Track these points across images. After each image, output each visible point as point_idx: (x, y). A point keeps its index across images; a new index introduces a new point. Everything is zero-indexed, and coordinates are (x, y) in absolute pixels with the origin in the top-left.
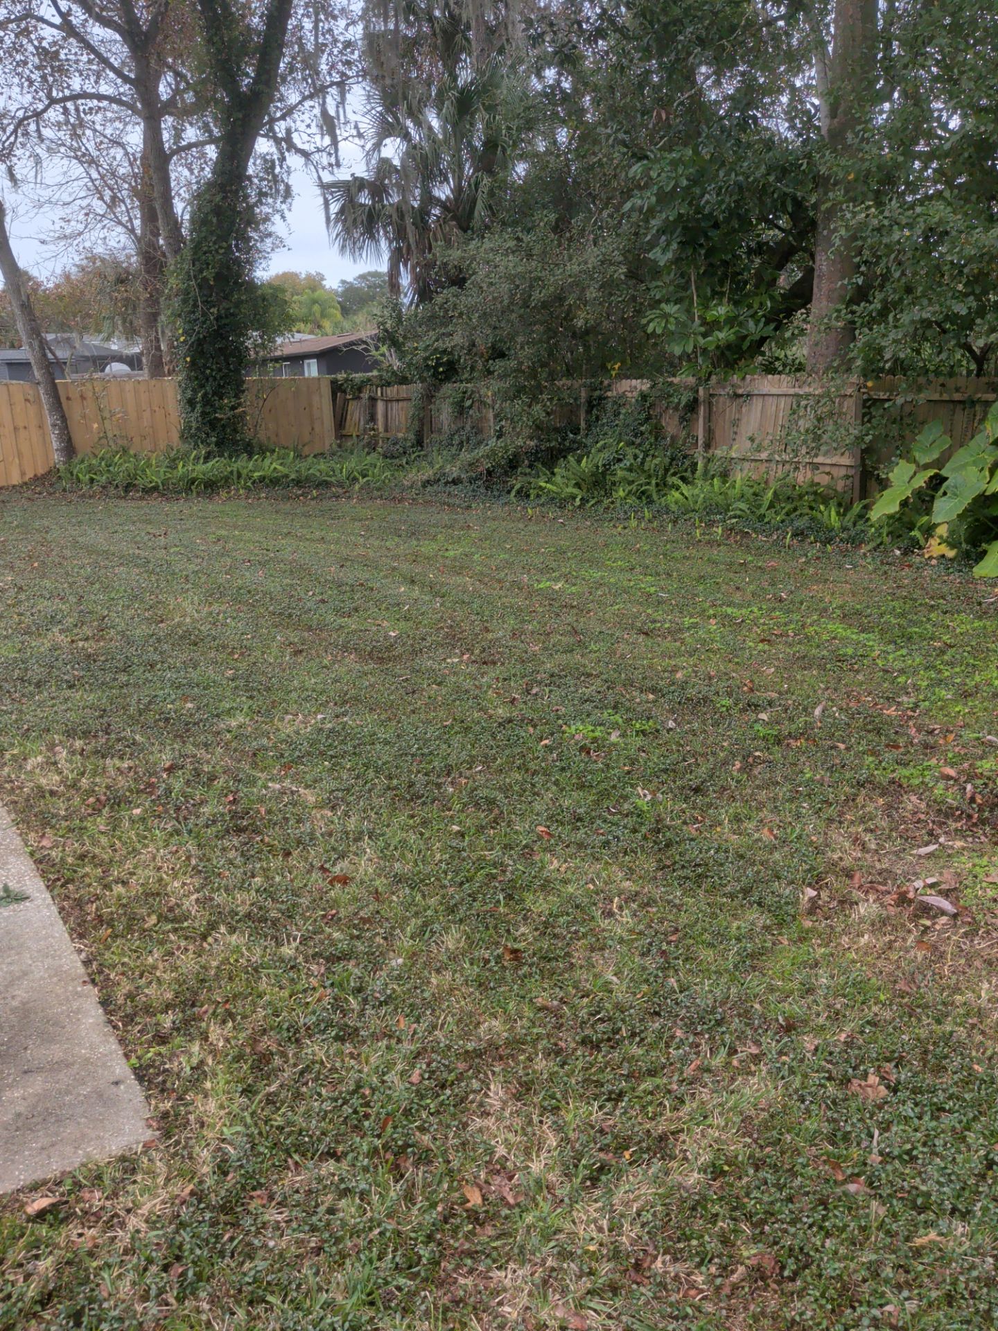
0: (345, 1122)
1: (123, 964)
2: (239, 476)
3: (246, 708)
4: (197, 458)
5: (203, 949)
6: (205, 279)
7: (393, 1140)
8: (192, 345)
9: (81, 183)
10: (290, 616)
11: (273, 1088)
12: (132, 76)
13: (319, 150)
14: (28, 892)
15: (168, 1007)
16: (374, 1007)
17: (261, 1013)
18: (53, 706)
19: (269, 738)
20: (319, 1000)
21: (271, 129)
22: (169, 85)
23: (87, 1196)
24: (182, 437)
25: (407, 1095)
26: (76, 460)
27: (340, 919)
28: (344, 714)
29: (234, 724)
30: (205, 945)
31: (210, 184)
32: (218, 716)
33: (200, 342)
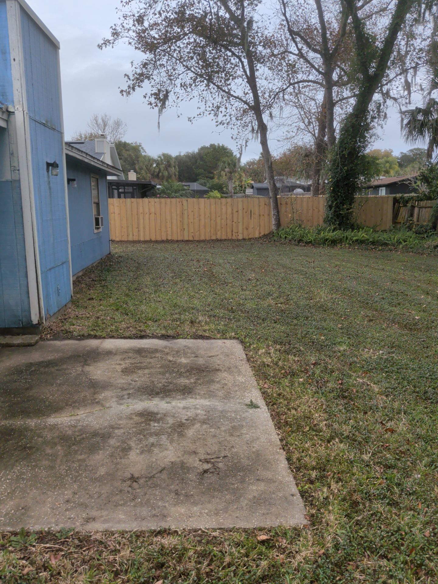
0: (392, 544)
1: (296, 445)
2: (347, 238)
3: (347, 342)
4: (330, 230)
5: (328, 447)
6: (344, 155)
7: (415, 560)
8: (334, 183)
9: (296, 116)
10: (367, 303)
11: (359, 518)
12: (323, 71)
13: (401, 97)
14: (259, 405)
15: (313, 469)
16: (406, 494)
17: (354, 483)
18: (269, 329)
19: (357, 358)
20: (380, 484)
21: (381, 90)
22: (337, 73)
23: (280, 540)
24: (324, 221)
25: (422, 541)
26: (280, 229)
27: (390, 449)
28: (393, 353)
29: (342, 349)
30: (329, 445)
31: (351, 115)
32: (335, 344)
33: (338, 181)
